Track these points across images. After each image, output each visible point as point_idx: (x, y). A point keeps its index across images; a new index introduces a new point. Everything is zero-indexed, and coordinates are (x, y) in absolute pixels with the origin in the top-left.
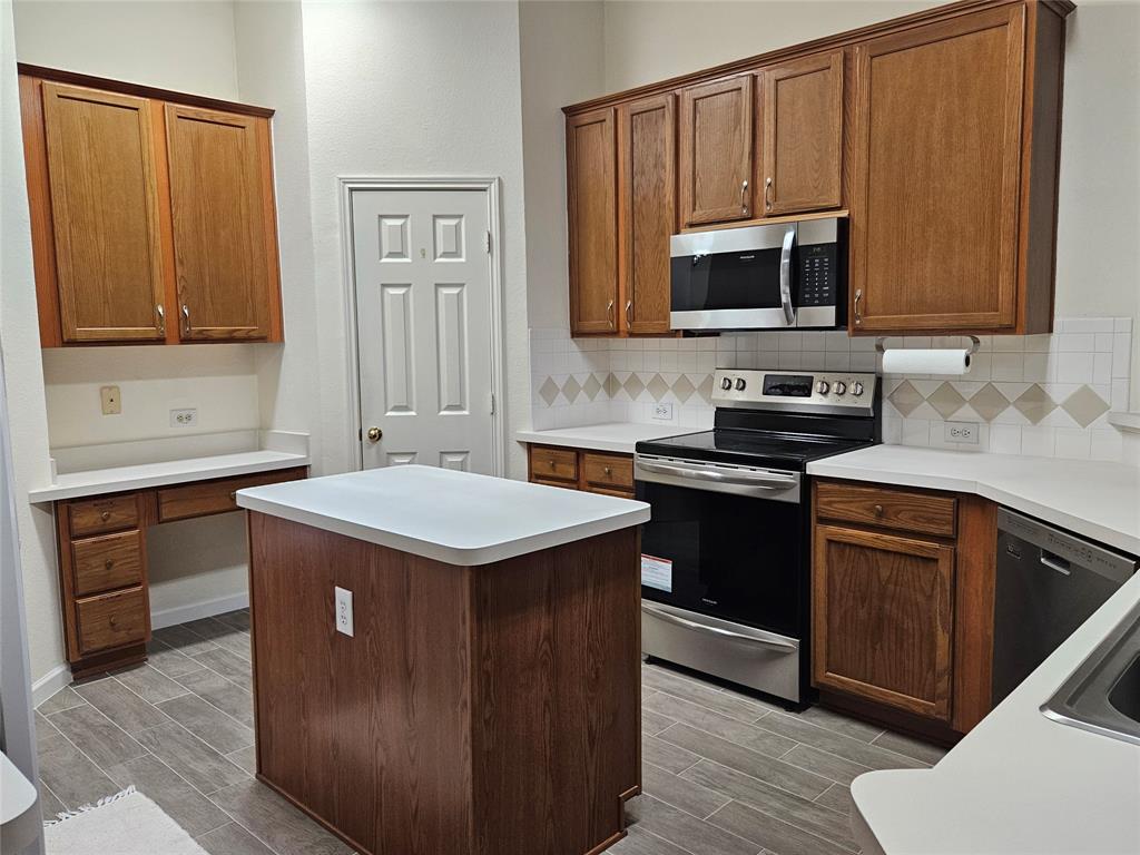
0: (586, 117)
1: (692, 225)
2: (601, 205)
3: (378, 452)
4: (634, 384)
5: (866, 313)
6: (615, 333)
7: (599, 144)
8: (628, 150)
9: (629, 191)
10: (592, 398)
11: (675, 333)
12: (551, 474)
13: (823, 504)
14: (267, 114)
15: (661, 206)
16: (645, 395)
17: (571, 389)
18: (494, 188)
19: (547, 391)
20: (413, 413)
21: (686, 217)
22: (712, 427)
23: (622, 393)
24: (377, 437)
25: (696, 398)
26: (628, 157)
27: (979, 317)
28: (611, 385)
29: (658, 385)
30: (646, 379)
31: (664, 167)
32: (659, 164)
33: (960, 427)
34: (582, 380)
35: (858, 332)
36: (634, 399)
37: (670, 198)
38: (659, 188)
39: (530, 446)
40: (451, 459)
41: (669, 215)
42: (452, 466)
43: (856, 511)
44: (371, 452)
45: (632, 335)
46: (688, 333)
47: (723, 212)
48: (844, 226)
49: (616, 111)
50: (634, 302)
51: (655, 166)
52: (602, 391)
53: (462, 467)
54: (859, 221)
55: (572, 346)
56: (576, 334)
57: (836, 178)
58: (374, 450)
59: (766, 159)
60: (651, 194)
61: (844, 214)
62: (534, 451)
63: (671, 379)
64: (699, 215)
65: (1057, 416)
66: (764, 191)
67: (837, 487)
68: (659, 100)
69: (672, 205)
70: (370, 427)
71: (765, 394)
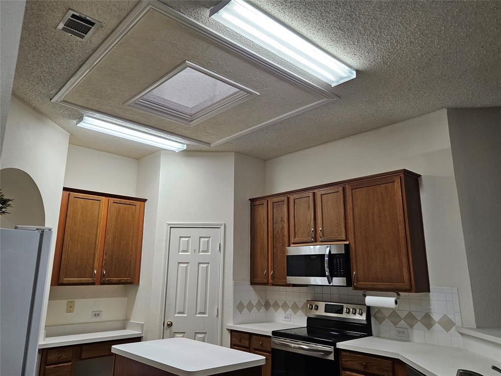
0: (257, 203)
1: (294, 243)
2: (262, 234)
3: (170, 331)
4: (276, 306)
5: (358, 281)
6: (267, 284)
7: (262, 212)
8: (272, 215)
9: (272, 230)
10: (259, 310)
11: (289, 285)
12: (239, 344)
14: (145, 200)
15: (283, 236)
16: (280, 310)
17: (250, 306)
18: (222, 227)
19: (239, 307)
20: (186, 315)
21: (292, 241)
22: (306, 326)
23: (272, 309)
24: (170, 325)
25: (300, 313)
26: (272, 217)
27: (398, 285)
28: (267, 305)
29: (285, 306)
30: (281, 303)
31: (284, 222)
32: (282, 220)
33: (401, 330)
34: (254, 303)
35: (356, 288)
36: (276, 311)
37: (286, 233)
38: (283, 228)
39: (232, 331)
40: (199, 336)
41: (286, 239)
42: (199, 340)
43: (356, 365)
44: (167, 332)
45: (273, 285)
46: (294, 285)
47: (305, 239)
48: (347, 247)
49: (268, 201)
50: (274, 272)
51: (281, 221)
52: (263, 307)
53: (203, 340)
54: (352, 245)
55: (251, 288)
56: (253, 283)
57: (343, 230)
59: (319, 221)
60: (280, 231)
61: (347, 243)
62: (233, 333)
63: (290, 304)
64: (297, 240)
65: (437, 327)
66: (319, 233)
68: (282, 198)
69: (287, 236)
70: (168, 321)
71: (325, 312)
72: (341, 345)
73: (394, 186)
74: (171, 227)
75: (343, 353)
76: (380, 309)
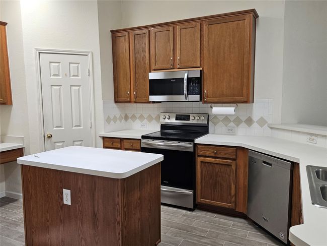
0: (119, 34)
1: (155, 70)
2: (125, 61)
3: (51, 142)
4: (134, 117)
5: (208, 97)
6: (130, 102)
7: (123, 44)
8: (133, 46)
9: (134, 59)
10: (121, 122)
11: (150, 102)
12: (112, 146)
13: (200, 151)
14: (5, 24)
15: (145, 63)
16: (138, 121)
17: (115, 119)
18: (90, 55)
19: (108, 120)
20: (63, 128)
21: (153, 67)
22: (160, 130)
23: (130, 120)
24: (50, 137)
25: (154, 121)
26: (133, 48)
27: (238, 99)
28: (126, 118)
29: (141, 117)
30: (138, 116)
31: (145, 52)
32: (144, 51)
33: (230, 128)
34: (118, 117)
35: (205, 102)
36: (134, 122)
37: (147, 61)
38: (144, 57)
39: (104, 138)
40: (76, 143)
42: (77, 145)
43: (209, 153)
44: (48, 142)
45: (135, 102)
46: (154, 102)
47: (164, 66)
48: (201, 71)
49: (129, 33)
50: (136, 92)
51: (143, 51)
52: (124, 120)
53: (81, 145)
54: (206, 71)
55: (114, 105)
56: (116, 102)
57: (199, 59)
58: (49, 141)
59: (178, 52)
60: (141, 60)
61: (201, 69)
62: (105, 139)
63: (146, 116)
64: (157, 67)
65: (255, 125)
66: (178, 61)
67: (203, 146)
68: (143, 31)
69: (148, 64)
70: (48, 133)
71: (176, 120)
72: (197, 141)
73: (244, 23)
74: (39, 53)
75: (199, 146)
76: (216, 116)
